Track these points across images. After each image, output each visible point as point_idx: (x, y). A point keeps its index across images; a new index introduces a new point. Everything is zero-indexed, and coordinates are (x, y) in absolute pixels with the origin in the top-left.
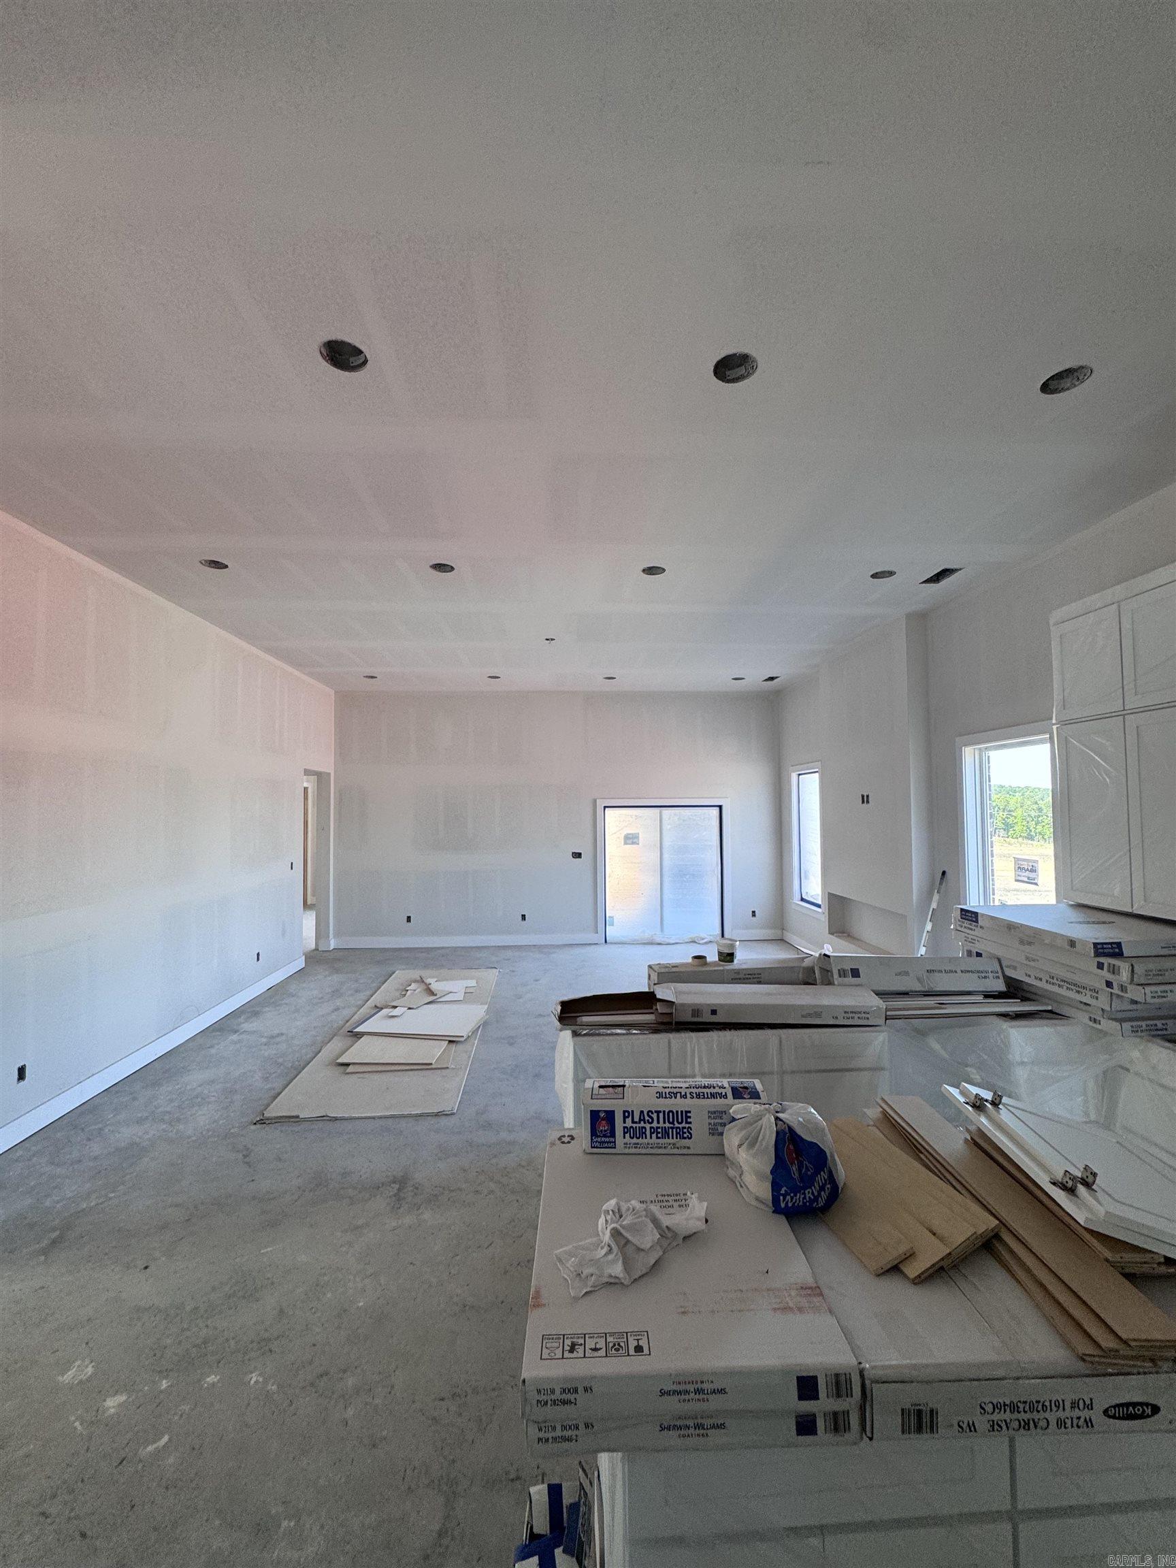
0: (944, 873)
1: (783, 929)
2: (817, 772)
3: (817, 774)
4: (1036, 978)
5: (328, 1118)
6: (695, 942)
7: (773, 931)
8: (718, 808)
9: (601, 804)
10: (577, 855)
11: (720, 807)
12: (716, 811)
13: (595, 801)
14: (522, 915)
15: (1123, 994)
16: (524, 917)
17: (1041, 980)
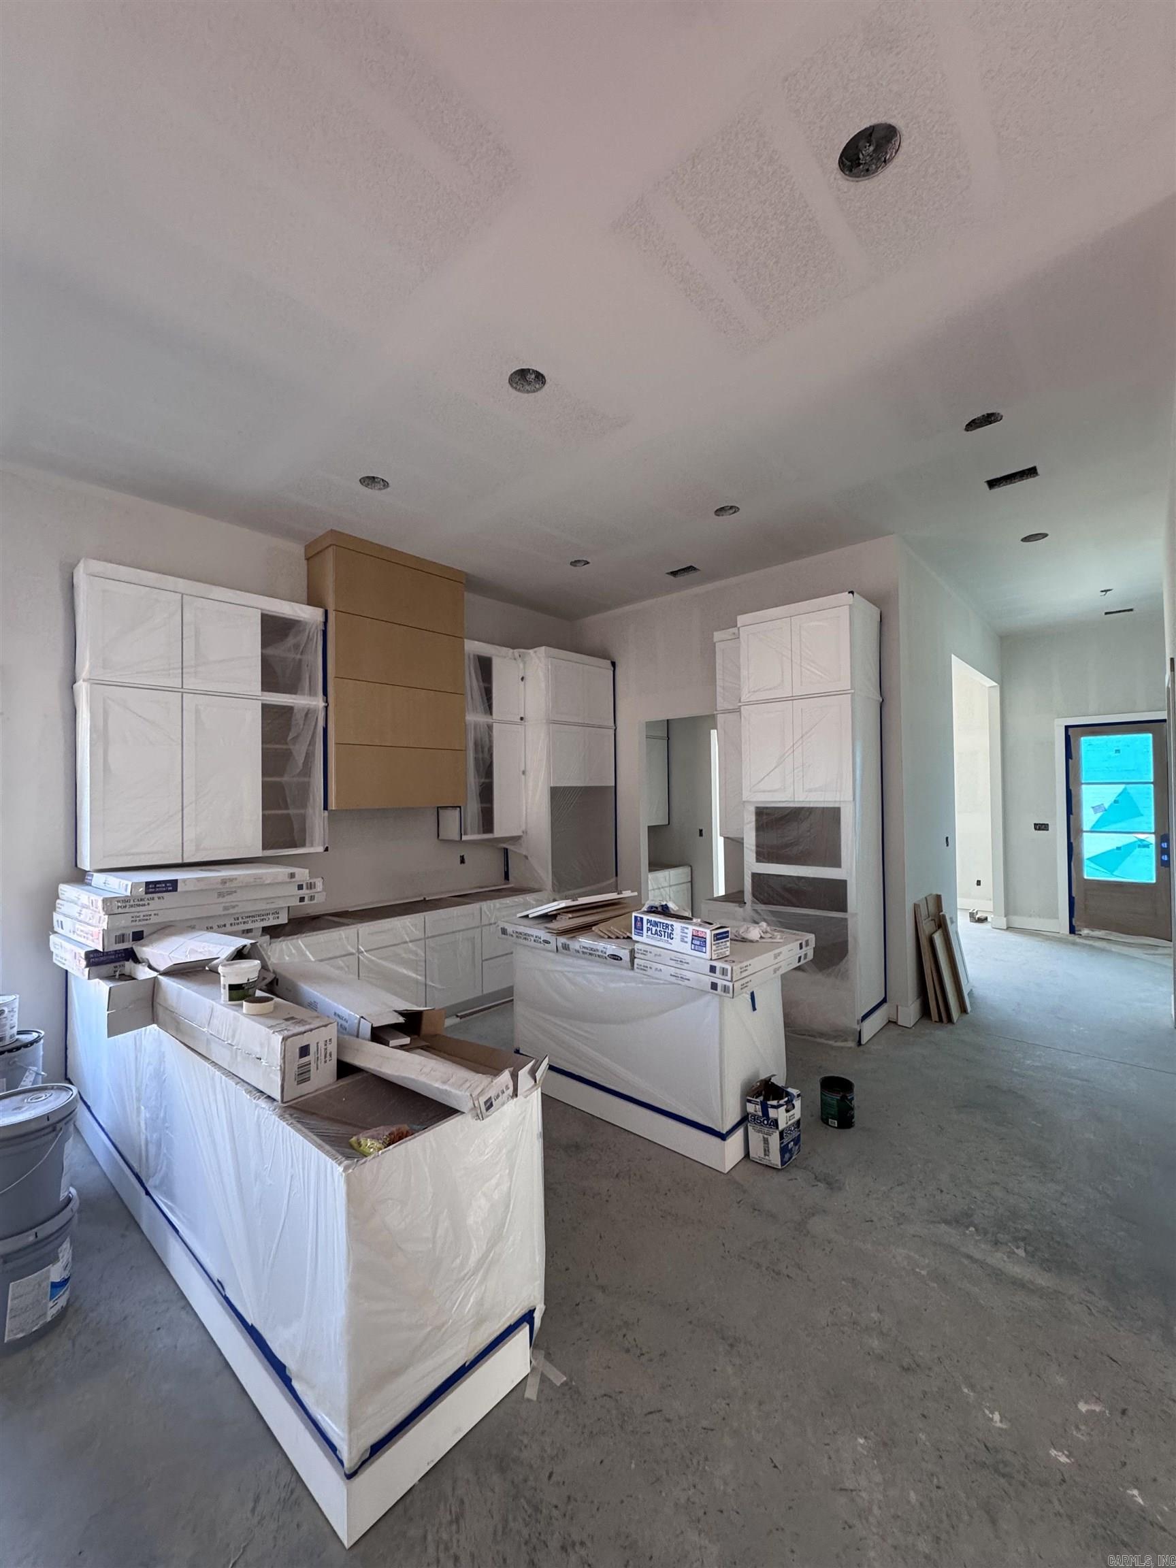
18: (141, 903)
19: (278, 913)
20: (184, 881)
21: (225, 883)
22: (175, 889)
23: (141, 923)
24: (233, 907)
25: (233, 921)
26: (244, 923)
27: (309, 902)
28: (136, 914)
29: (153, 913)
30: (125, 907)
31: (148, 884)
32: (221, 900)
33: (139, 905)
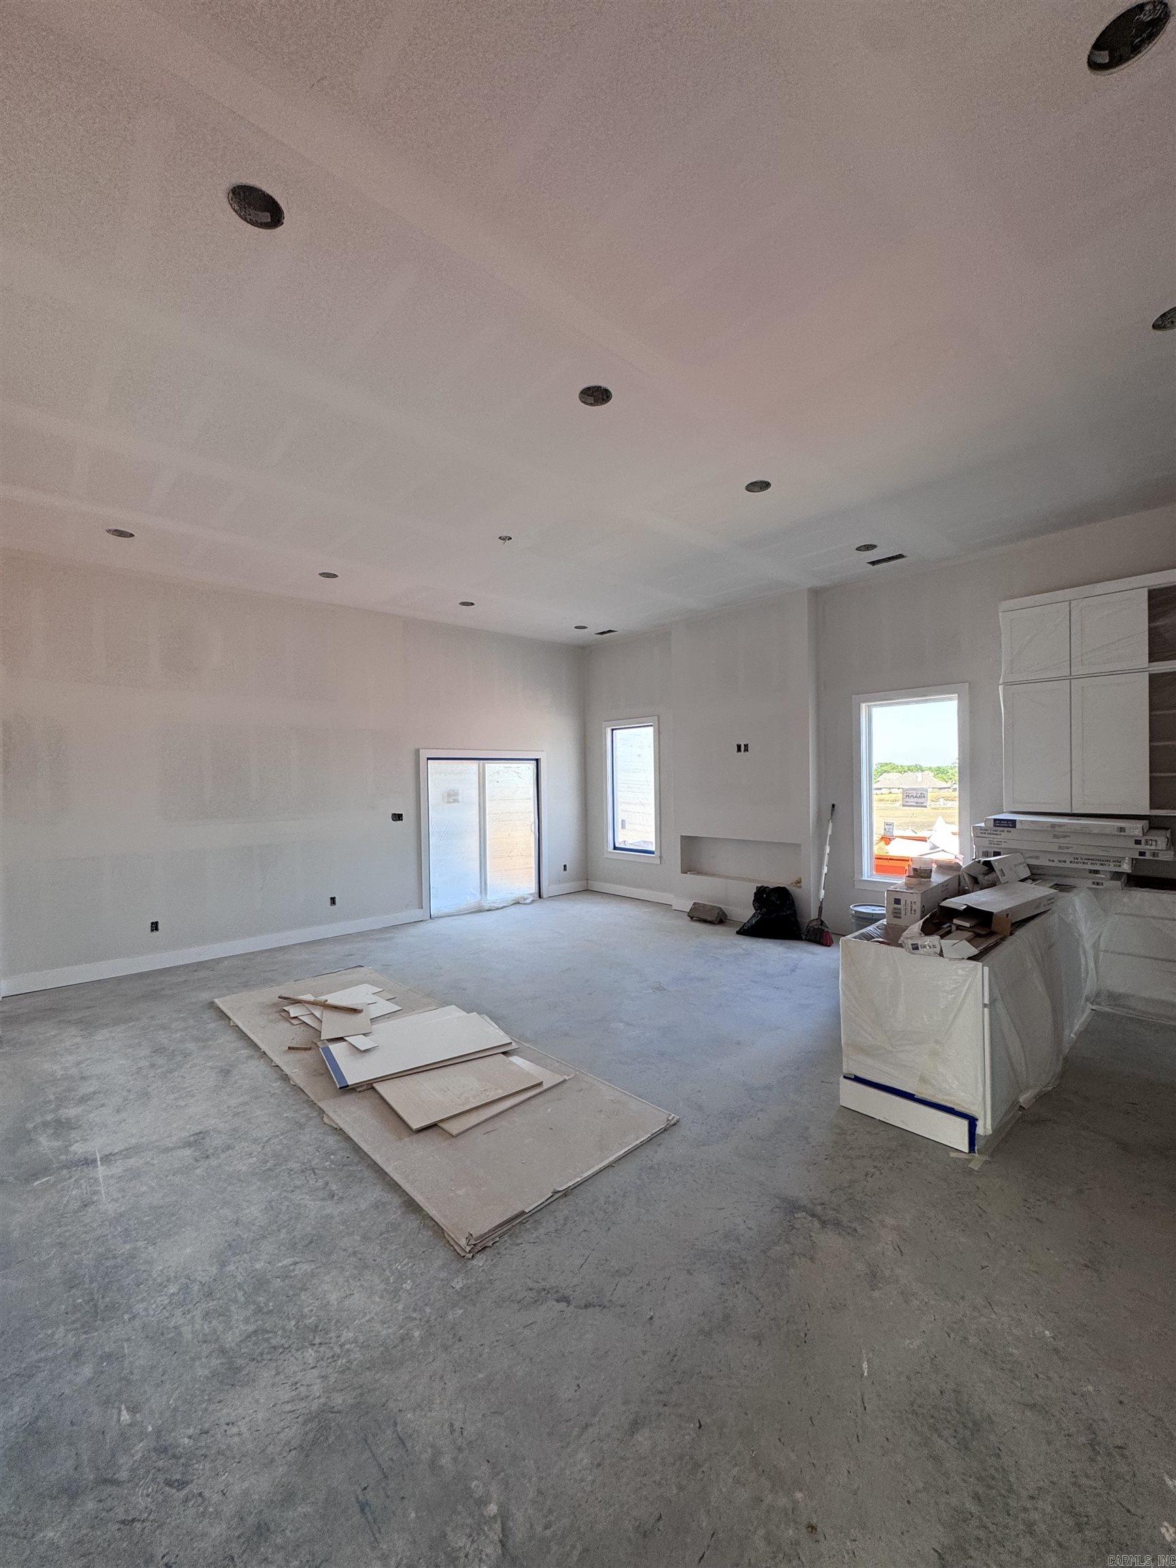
0: (833, 806)
1: (587, 880)
2: (652, 725)
3: (652, 727)
4: (1059, 861)
5: (560, 1194)
6: (519, 903)
7: (580, 882)
8: (535, 762)
9: (424, 754)
10: (398, 817)
11: (537, 760)
12: (532, 765)
13: (417, 752)
14: (331, 898)
15: (1155, 859)
16: (333, 900)
17: (1065, 862)
18: (995, 833)
19: (1120, 862)
20: (1021, 821)
21: (1054, 827)
22: (1014, 826)
23: (995, 846)
24: (1068, 848)
25: (1073, 860)
26: (1083, 863)
27: (1151, 858)
28: (992, 839)
29: (1003, 841)
30: (985, 833)
31: (995, 820)
32: (1056, 840)
33: (993, 834)
